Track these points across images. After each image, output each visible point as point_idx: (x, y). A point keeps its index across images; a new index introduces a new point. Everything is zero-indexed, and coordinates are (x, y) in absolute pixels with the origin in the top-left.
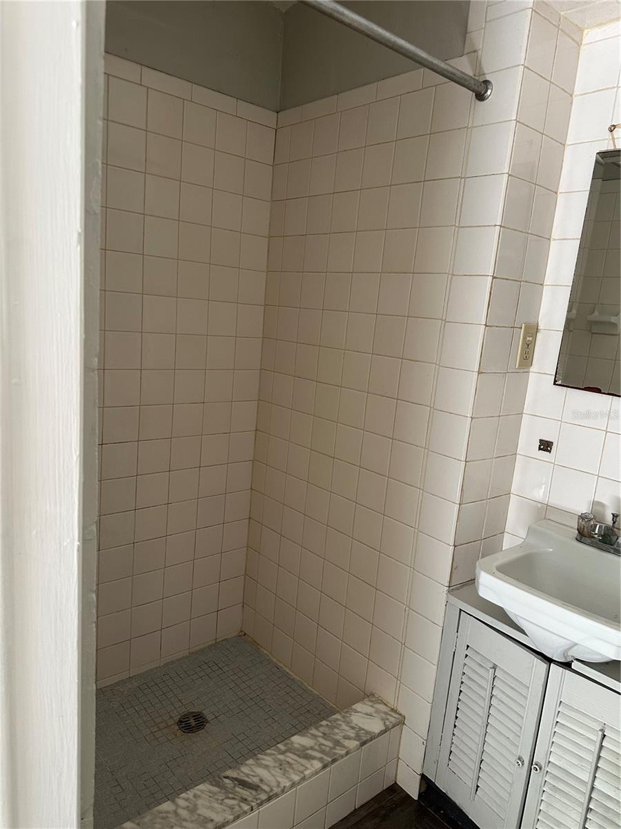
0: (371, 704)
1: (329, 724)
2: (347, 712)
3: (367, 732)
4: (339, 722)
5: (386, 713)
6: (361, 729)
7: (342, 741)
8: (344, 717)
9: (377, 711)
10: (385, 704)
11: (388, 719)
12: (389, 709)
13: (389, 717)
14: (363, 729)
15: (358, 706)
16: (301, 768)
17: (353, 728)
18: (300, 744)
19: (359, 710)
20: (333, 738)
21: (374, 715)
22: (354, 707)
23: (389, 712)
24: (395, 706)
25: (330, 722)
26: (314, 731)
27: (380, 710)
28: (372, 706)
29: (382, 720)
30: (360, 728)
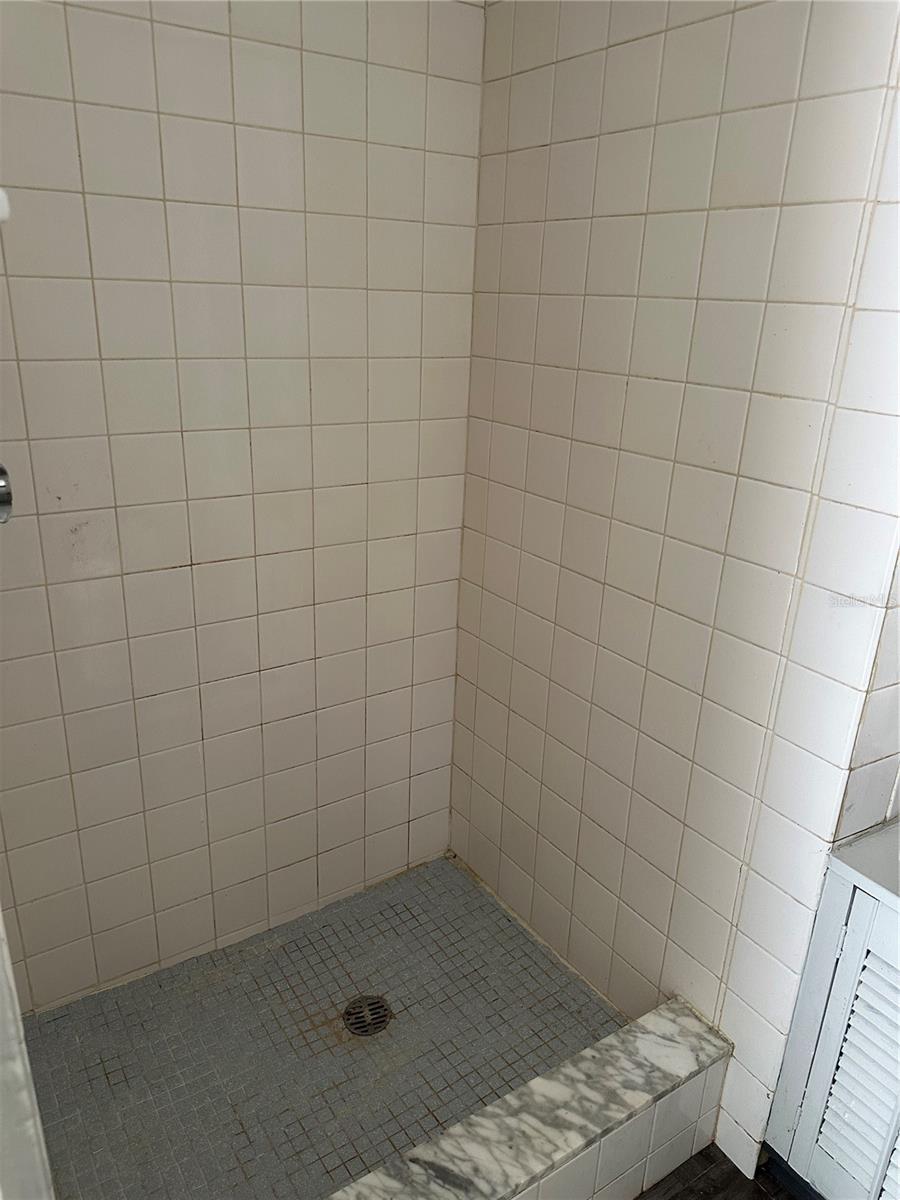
0: (671, 1016)
1: (598, 1056)
2: (629, 1031)
3: (666, 1076)
4: (616, 1053)
5: (699, 1037)
6: (654, 1068)
7: (621, 1091)
8: (623, 1042)
9: (684, 1032)
10: (696, 1017)
11: (702, 1049)
12: (705, 1029)
13: (704, 1044)
14: (659, 1069)
15: (649, 1020)
16: (548, 1148)
17: (639, 1065)
18: (545, 1096)
19: (650, 1027)
20: (604, 1086)
21: (678, 1039)
22: (640, 1021)
23: (706, 1035)
24: (716, 1022)
25: (598, 1050)
26: (570, 1070)
27: (688, 1031)
28: (674, 1021)
29: (692, 1050)
30: (652, 1065)
